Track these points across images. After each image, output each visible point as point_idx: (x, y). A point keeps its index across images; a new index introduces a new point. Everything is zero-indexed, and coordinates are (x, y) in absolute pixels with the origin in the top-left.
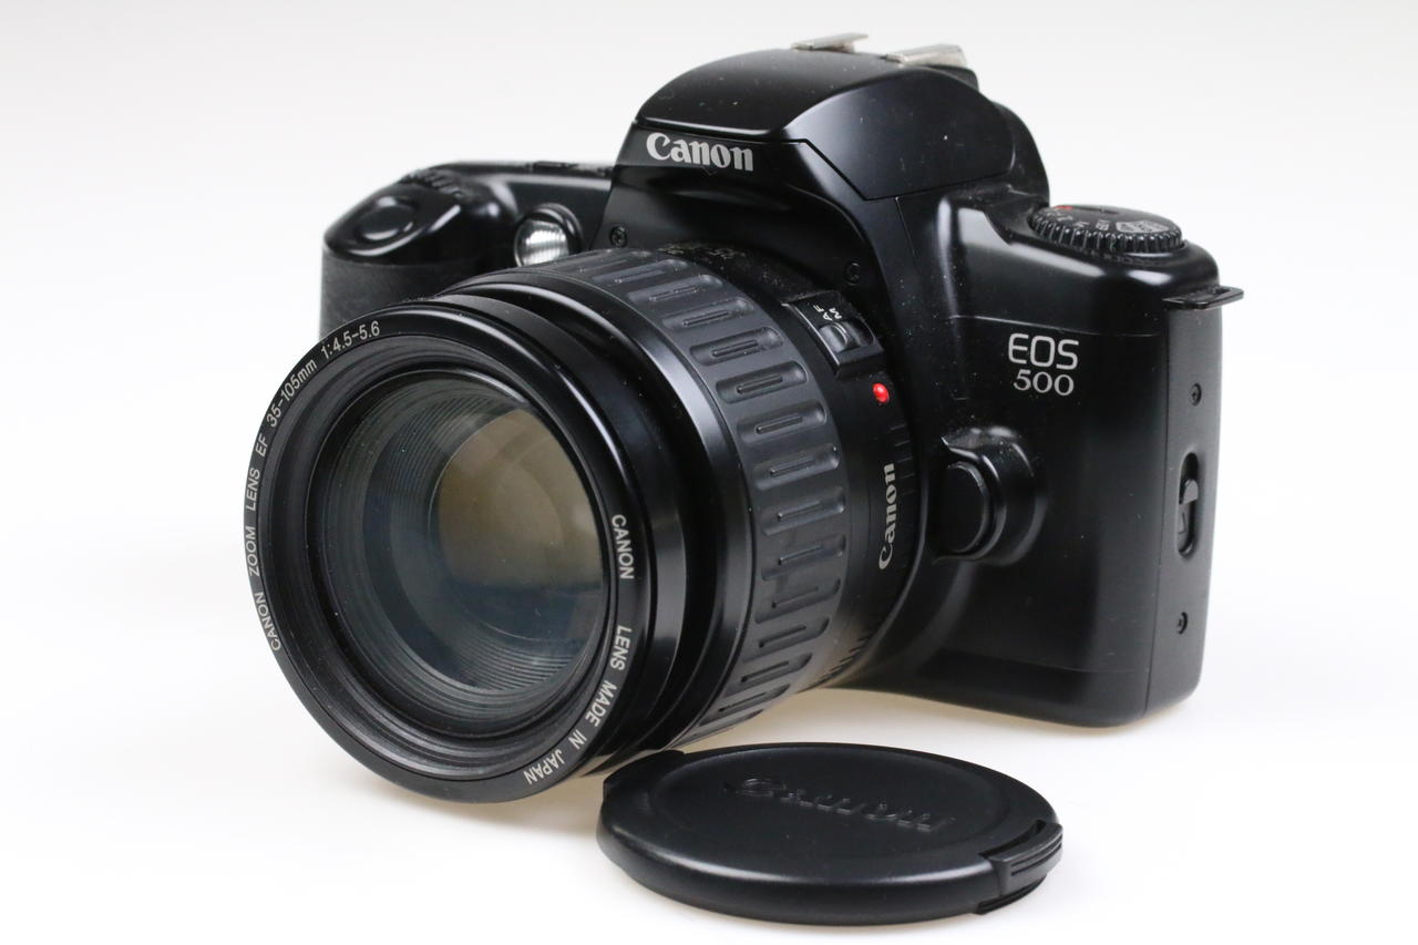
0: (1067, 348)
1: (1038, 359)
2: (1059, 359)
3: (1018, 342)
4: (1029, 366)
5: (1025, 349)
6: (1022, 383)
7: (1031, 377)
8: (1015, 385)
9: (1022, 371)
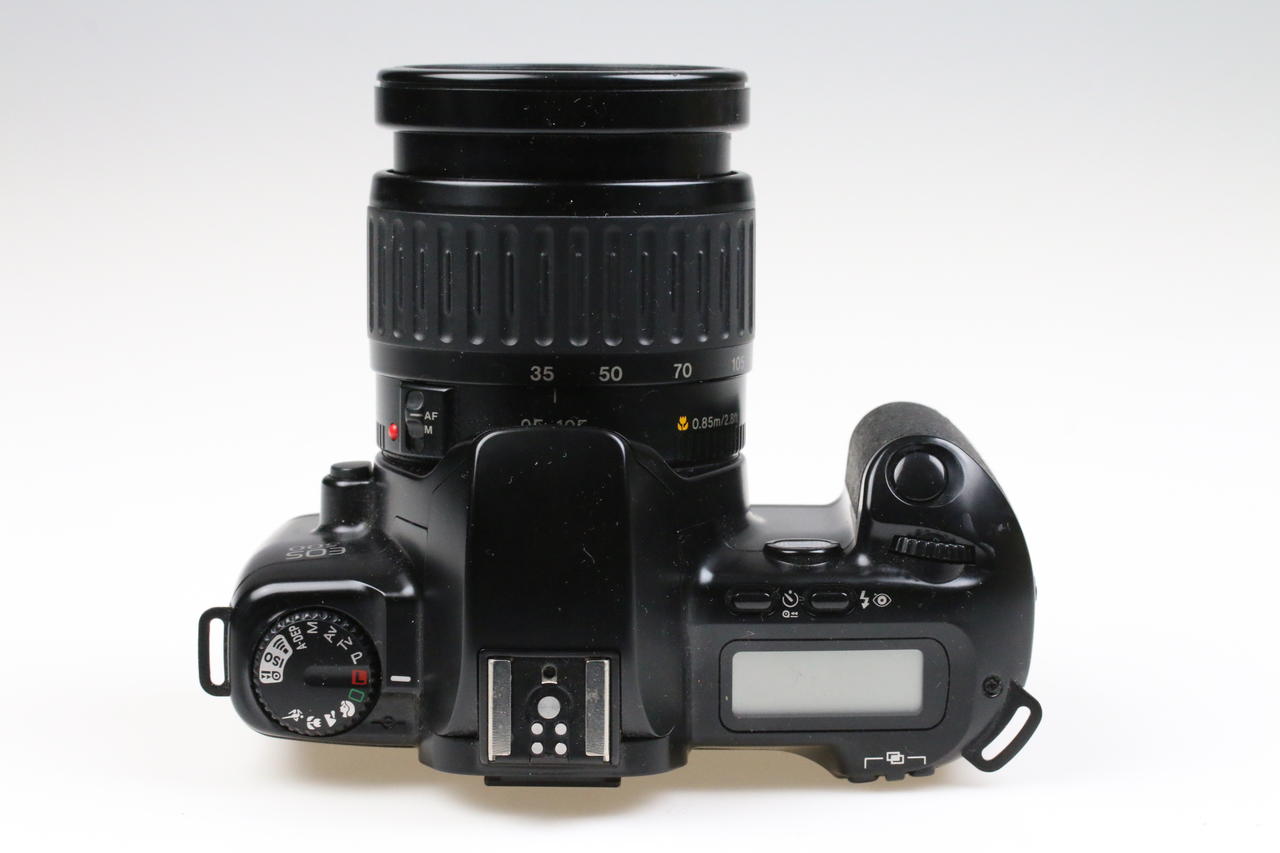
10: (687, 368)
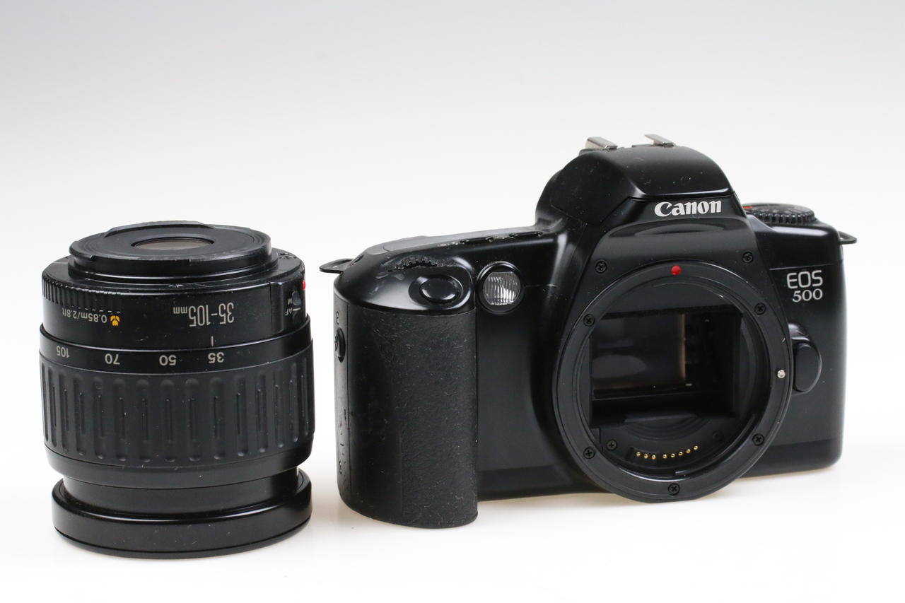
0: (816, 275)
1: (803, 284)
2: (814, 281)
3: (791, 277)
4: (799, 288)
5: (796, 280)
6: (797, 298)
7: (801, 294)
8: (794, 300)
9: (796, 292)
10: (109, 360)
